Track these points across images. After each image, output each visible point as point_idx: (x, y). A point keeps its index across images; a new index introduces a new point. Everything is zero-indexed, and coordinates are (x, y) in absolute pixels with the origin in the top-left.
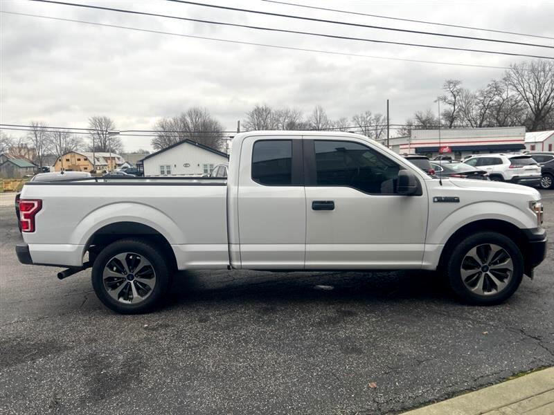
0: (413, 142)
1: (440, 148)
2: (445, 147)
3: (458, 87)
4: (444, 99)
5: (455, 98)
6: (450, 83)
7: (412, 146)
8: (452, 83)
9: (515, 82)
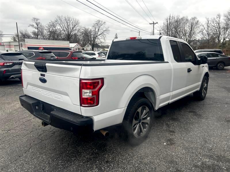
0: (26, 44)
1: (39, 47)
2: (41, 47)
3: (38, 21)
4: (33, 26)
5: (38, 26)
6: (34, 19)
7: (25, 46)
8: (36, 19)
9: (60, 23)
